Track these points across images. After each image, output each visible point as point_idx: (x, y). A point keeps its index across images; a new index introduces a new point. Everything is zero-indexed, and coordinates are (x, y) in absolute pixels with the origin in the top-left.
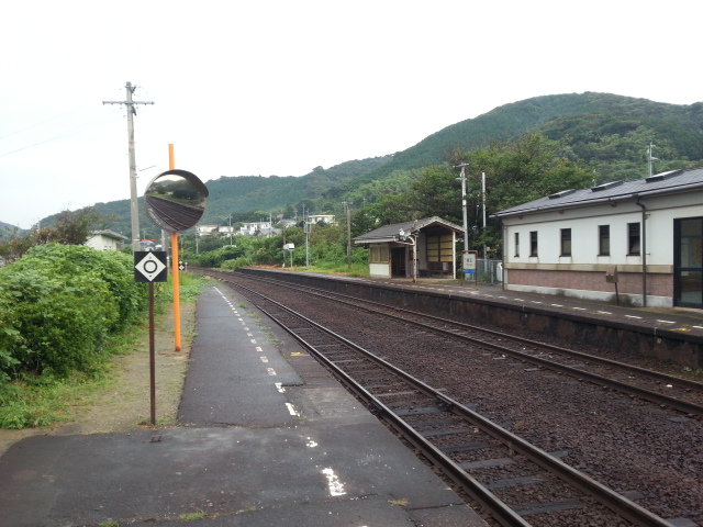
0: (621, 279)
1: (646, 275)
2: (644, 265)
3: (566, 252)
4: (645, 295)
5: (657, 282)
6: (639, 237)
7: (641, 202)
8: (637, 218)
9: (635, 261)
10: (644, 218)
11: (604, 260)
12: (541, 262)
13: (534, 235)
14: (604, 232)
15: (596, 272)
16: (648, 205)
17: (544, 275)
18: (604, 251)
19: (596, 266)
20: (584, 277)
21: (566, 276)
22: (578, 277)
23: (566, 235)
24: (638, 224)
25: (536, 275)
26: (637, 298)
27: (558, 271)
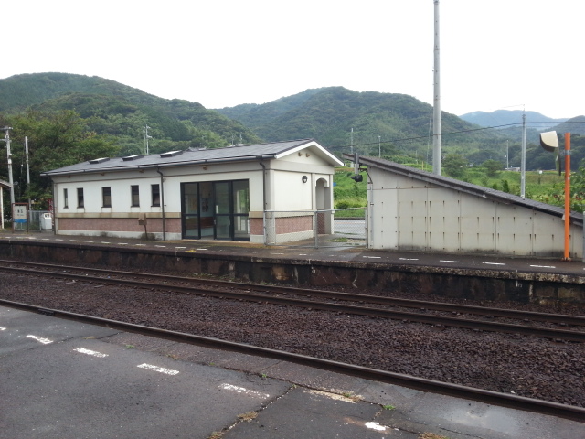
0: (148, 222)
1: (164, 219)
2: (163, 213)
3: (107, 204)
4: (164, 232)
5: (172, 223)
6: (158, 194)
7: (160, 170)
8: (157, 181)
9: (157, 210)
10: (162, 181)
11: (135, 210)
12: (87, 211)
13: (80, 192)
14: (135, 190)
15: (130, 218)
16: (165, 173)
17: (89, 221)
18: (135, 203)
19: (130, 214)
20: (121, 222)
21: (108, 222)
22: (117, 222)
23: (106, 191)
24: (158, 185)
25: (83, 222)
26: (159, 235)
27: (101, 218)
